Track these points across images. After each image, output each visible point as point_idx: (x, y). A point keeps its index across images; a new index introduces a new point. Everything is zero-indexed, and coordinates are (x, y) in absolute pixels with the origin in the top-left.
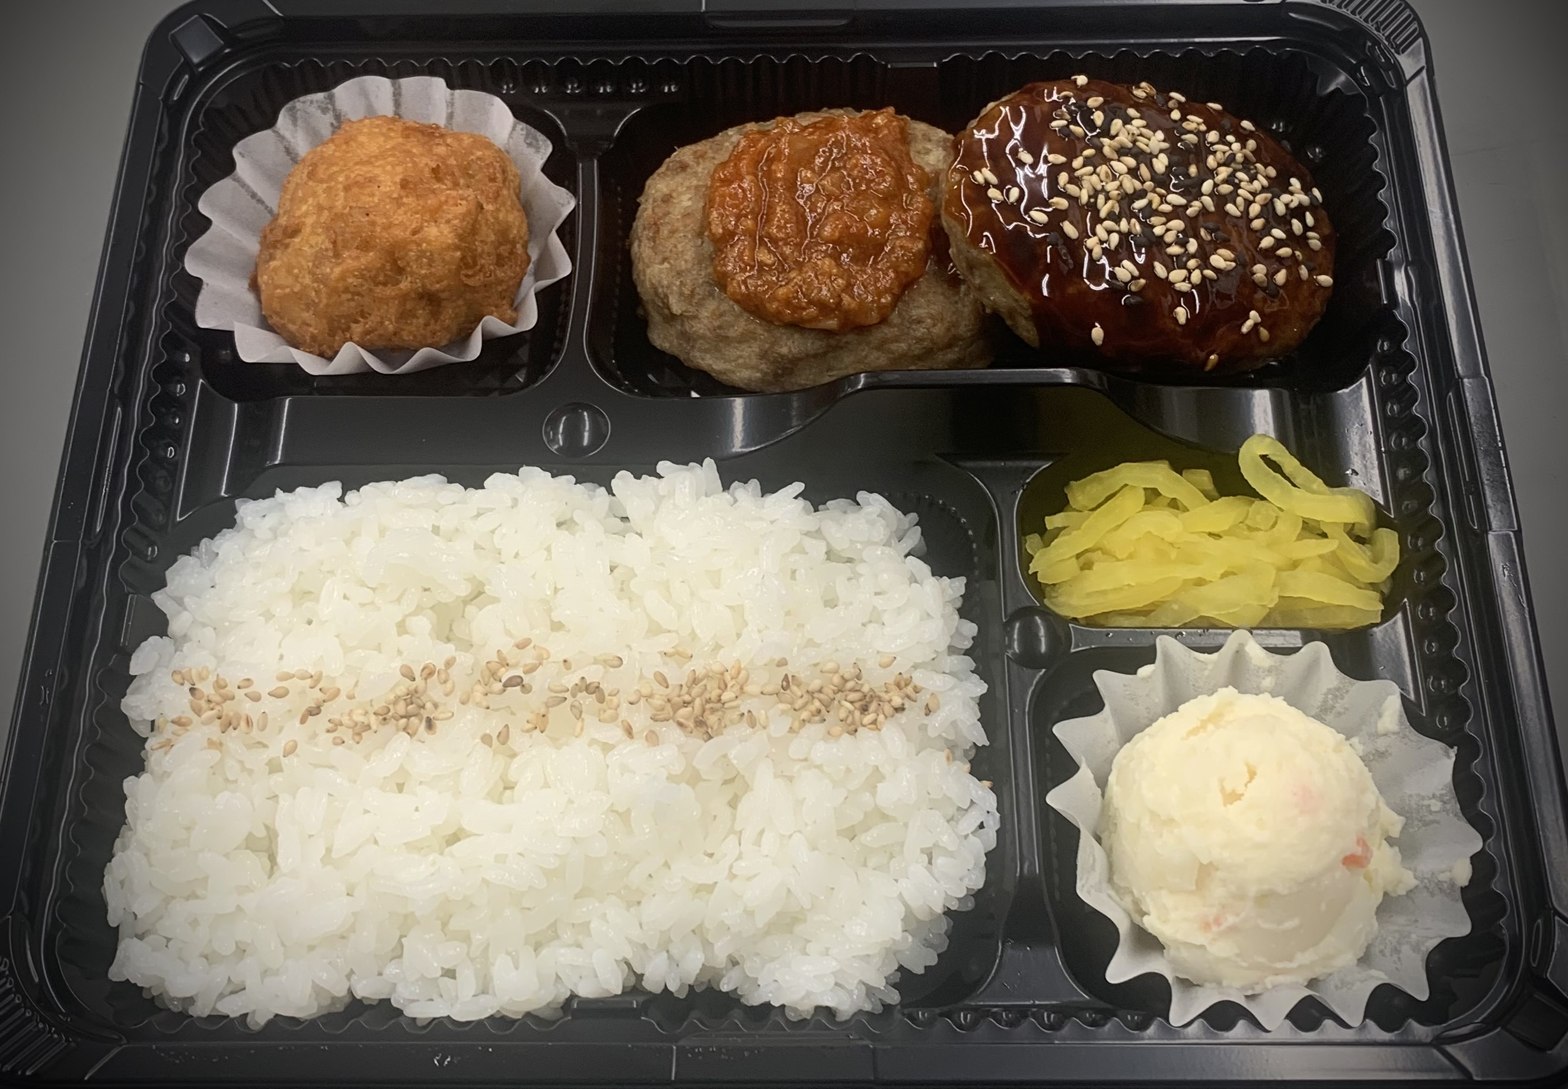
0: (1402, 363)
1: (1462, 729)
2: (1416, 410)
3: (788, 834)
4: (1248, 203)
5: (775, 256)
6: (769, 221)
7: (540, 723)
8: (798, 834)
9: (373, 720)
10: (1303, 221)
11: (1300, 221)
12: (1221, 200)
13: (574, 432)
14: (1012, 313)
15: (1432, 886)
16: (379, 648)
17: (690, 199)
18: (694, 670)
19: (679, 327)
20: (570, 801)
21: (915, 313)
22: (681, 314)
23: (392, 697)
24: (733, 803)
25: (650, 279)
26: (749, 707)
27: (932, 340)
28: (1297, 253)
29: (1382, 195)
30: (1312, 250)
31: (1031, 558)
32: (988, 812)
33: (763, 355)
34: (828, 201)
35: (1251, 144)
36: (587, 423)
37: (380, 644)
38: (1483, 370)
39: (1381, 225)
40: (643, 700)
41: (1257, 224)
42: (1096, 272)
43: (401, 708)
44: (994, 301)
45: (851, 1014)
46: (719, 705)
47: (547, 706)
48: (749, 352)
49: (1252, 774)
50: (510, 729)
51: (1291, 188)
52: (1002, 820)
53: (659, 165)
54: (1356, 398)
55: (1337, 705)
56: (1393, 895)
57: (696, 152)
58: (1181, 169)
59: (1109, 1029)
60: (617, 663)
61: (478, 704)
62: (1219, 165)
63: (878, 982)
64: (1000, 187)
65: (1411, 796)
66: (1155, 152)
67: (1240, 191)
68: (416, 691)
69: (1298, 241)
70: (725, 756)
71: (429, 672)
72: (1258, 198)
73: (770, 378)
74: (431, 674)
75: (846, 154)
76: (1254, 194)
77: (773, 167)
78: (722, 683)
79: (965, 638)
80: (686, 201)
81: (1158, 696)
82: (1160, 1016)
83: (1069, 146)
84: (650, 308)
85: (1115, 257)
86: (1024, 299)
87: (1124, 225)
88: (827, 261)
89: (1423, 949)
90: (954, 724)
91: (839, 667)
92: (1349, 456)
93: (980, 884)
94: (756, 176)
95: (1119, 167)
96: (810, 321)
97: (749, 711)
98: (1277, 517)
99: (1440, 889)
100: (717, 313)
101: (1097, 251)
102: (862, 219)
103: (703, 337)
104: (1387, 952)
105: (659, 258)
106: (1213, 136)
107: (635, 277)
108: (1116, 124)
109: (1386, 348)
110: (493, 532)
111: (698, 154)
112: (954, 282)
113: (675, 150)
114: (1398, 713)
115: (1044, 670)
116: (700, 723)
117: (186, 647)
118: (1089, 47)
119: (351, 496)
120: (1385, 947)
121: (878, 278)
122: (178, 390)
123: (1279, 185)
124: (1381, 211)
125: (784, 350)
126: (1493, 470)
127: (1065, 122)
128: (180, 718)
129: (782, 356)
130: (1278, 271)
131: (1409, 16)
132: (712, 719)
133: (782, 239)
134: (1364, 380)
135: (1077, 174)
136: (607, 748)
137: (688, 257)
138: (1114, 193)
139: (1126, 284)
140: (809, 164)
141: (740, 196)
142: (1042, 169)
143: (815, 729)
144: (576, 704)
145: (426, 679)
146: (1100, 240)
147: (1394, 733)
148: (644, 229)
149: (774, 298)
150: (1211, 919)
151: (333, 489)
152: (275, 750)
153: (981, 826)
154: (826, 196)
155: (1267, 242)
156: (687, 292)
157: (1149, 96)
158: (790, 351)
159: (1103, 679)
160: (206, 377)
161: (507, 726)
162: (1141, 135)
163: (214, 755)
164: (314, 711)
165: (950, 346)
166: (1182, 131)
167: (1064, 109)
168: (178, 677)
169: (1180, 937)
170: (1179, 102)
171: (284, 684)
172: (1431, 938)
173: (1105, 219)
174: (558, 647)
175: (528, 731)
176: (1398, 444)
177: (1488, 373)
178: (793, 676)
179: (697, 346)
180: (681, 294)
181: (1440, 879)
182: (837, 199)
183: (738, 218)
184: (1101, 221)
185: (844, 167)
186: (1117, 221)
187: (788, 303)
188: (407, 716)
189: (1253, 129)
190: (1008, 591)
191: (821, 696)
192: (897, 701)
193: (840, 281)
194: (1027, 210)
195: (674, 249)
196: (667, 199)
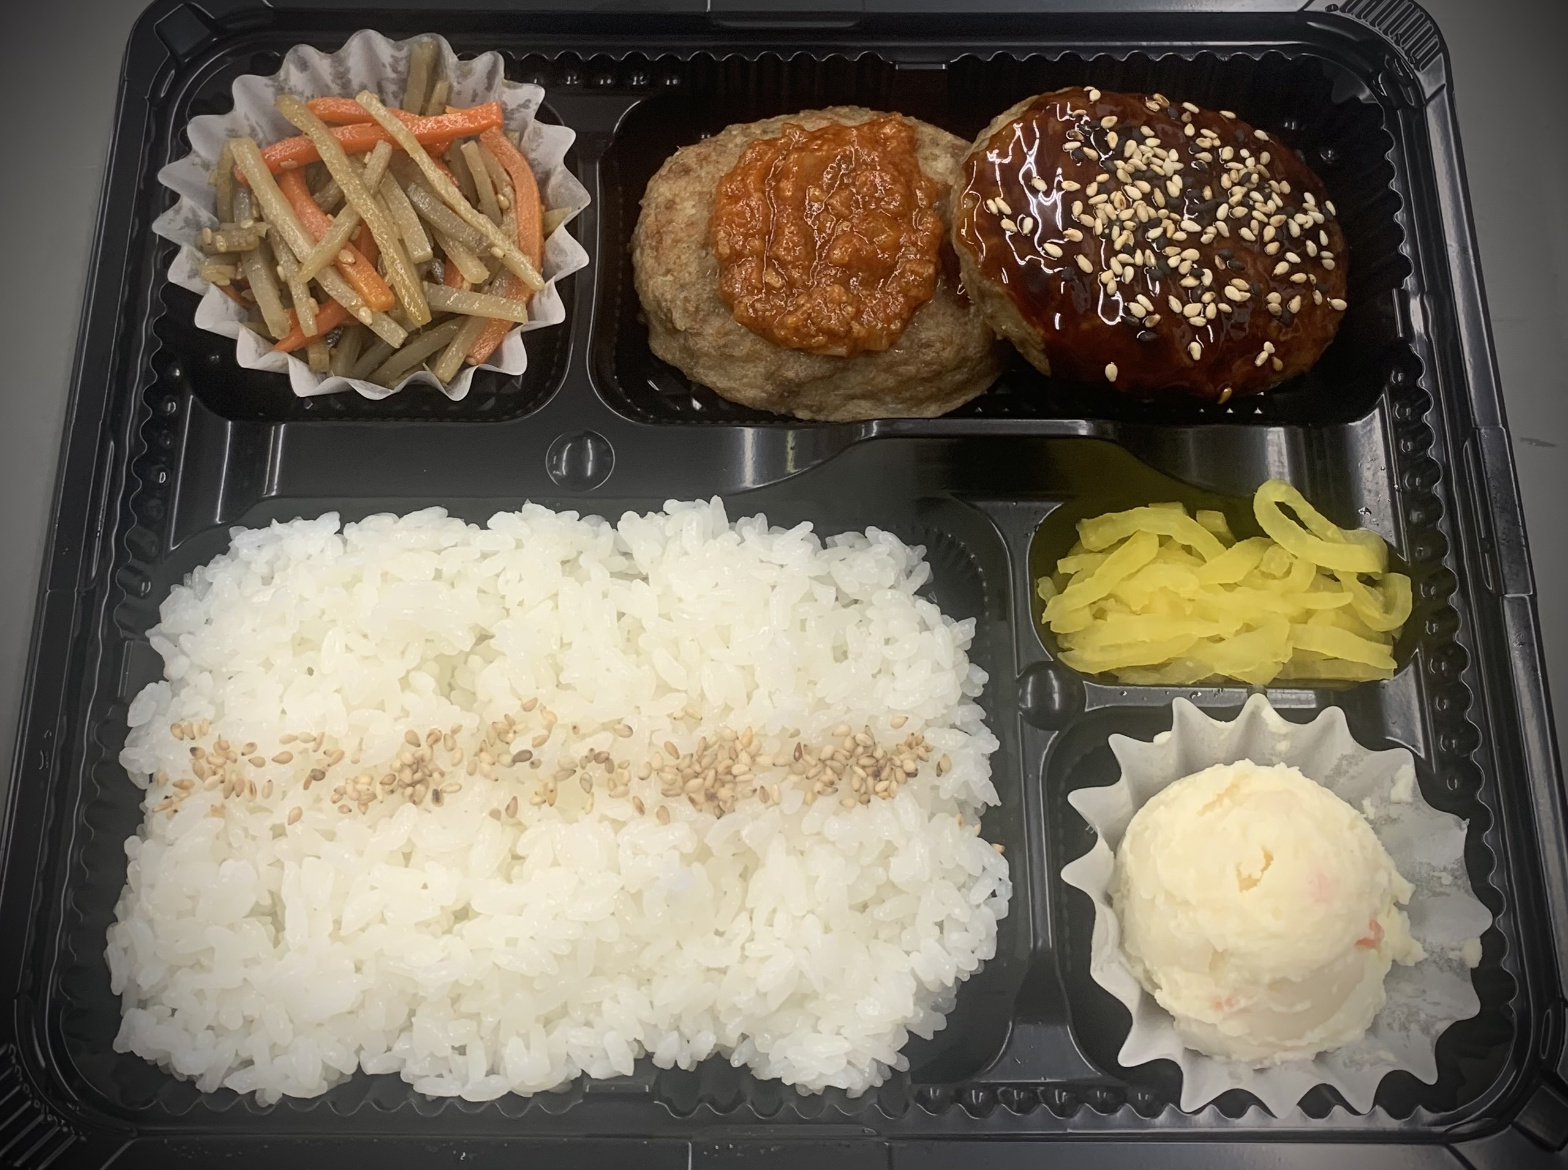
0: (1418, 400)
1: (1473, 796)
2: (1432, 452)
3: (801, 915)
4: (1263, 225)
5: (783, 278)
6: (777, 241)
7: (548, 797)
8: (810, 915)
9: (378, 789)
10: (1317, 241)
11: (1314, 242)
12: (1235, 223)
13: (577, 461)
14: (1023, 342)
15: (1440, 960)
16: (381, 707)
17: (694, 206)
18: (704, 738)
19: (682, 341)
20: (582, 882)
21: (924, 336)
22: (686, 330)
23: (397, 764)
24: (744, 876)
25: (653, 291)
26: (761, 783)
27: (941, 364)
28: (1312, 277)
29: (1399, 217)
30: (1327, 270)
31: (1043, 605)
32: (1000, 879)
33: (769, 377)
34: (838, 221)
35: (1265, 157)
36: (591, 452)
37: (383, 701)
38: (1498, 418)
39: (1397, 248)
40: (654, 775)
41: (1272, 248)
42: (1111, 308)
43: (407, 776)
44: (1006, 330)
45: (862, 1092)
46: (729, 777)
47: (555, 778)
48: (755, 371)
49: (1269, 858)
50: (519, 800)
51: (1305, 205)
52: (1014, 888)
53: (660, 164)
54: (1370, 431)
55: (1351, 770)
56: (1400, 963)
57: (699, 154)
58: (1195, 192)
59: (1121, 1116)
60: (626, 732)
61: (486, 776)
62: (1234, 184)
63: (890, 1058)
64: (1012, 218)
65: (1421, 863)
66: (1170, 175)
67: (1255, 213)
68: (423, 761)
69: (1311, 263)
70: (738, 832)
71: (435, 738)
72: (1273, 220)
73: (775, 399)
74: (437, 741)
75: (854, 170)
76: (1269, 216)
77: (782, 185)
78: (732, 751)
79: (976, 686)
80: (689, 209)
81: (1172, 760)
82: (1171, 1102)
83: (1084, 171)
84: (652, 317)
85: (1129, 292)
86: (1037, 334)
87: (1139, 258)
88: (837, 289)
89: (1433, 1032)
90: (966, 784)
91: (851, 730)
92: (1362, 495)
93: (991, 955)
94: (764, 192)
95: (1134, 192)
96: (819, 347)
97: (762, 787)
98: (1291, 564)
99: (1450, 966)
100: (723, 332)
101: (1112, 286)
102: (872, 242)
103: (707, 355)
104: (1396, 1026)
105: (662, 270)
106: (1227, 153)
107: (636, 285)
108: (1130, 146)
109: (1400, 378)
110: (498, 575)
111: (702, 156)
112: (963, 302)
113: (677, 150)
114: (1411, 785)
115: (1057, 732)
116: (711, 797)
117: (184, 692)
118: (1102, 49)
119: (351, 529)
120: (1394, 1021)
121: (888, 304)
122: (169, 409)
123: (1293, 204)
124: (1396, 234)
125: (791, 374)
126: (1509, 529)
127: (1078, 144)
128: (182, 781)
129: (790, 381)
130: (1293, 297)
131: (1429, 29)
132: (724, 793)
133: (790, 262)
134: (1377, 411)
135: (1092, 201)
136: (618, 825)
137: (691, 270)
138: (1130, 224)
139: (1141, 319)
140: (816, 181)
141: (748, 215)
142: (1056, 196)
143: (827, 802)
144: (586, 776)
145: (431, 746)
146: (1115, 274)
147: (1407, 803)
148: (647, 237)
149: (782, 325)
150: (1223, 999)
151: (330, 521)
152: (281, 816)
153: (994, 894)
154: (836, 215)
155: (1281, 268)
156: (691, 309)
157: (1162, 109)
158: (797, 375)
159: (1119, 743)
160: (198, 394)
161: (515, 798)
162: (1155, 156)
163: (217, 822)
164: (318, 775)
165: (958, 367)
166: (1196, 149)
167: (1076, 129)
168: (177, 731)
169: (1191, 1015)
170: (1192, 114)
171: (287, 748)
172: (1441, 1020)
173: (1120, 252)
174: (566, 710)
175: (536, 804)
176: (1412, 484)
177: (1505, 424)
178: (805, 746)
179: (701, 361)
180: (686, 310)
181: (1450, 957)
182: (846, 219)
183: (746, 236)
184: (1116, 253)
185: (854, 184)
186: (1132, 254)
187: (796, 330)
188: (413, 784)
189: (1267, 138)
190: (1021, 644)
191: (835, 764)
192: (910, 766)
193: (850, 309)
194: (1041, 242)
195: (678, 261)
196: (670, 205)
